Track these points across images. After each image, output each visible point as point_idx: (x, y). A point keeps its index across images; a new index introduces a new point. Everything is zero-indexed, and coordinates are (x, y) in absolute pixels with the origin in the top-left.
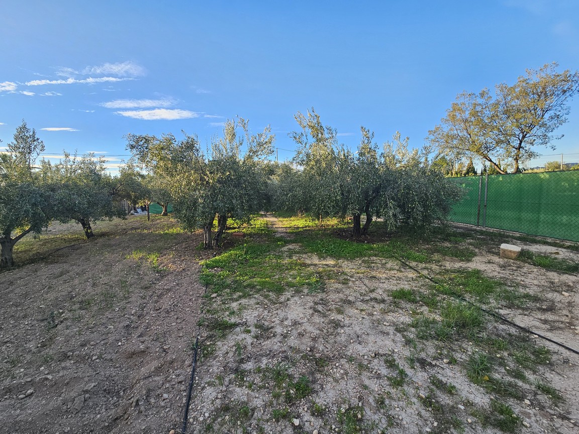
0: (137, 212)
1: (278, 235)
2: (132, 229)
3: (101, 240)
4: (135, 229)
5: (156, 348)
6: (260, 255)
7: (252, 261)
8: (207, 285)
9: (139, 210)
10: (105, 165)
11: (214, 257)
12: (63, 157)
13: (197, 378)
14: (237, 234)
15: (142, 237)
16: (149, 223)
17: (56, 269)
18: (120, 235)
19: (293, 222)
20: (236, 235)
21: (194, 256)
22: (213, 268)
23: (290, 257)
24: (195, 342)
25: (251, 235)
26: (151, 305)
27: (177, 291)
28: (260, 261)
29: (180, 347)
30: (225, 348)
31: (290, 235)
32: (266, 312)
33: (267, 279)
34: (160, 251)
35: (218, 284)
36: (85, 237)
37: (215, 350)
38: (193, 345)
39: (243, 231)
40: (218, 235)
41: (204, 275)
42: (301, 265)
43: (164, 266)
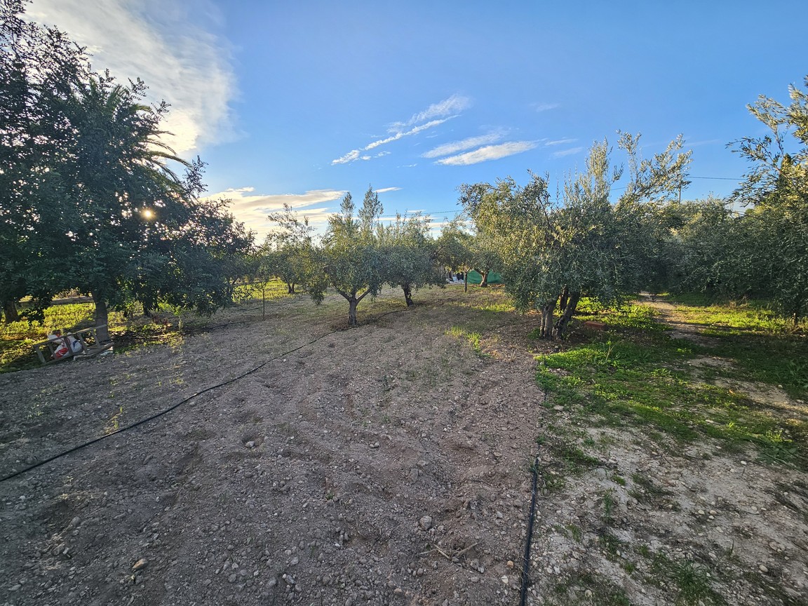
0: (452, 281)
1: (679, 336)
2: (449, 300)
3: (419, 309)
4: (452, 301)
5: (484, 450)
6: (638, 365)
7: (622, 371)
8: (547, 390)
9: (455, 278)
10: (430, 225)
11: (555, 352)
12: (395, 219)
13: (538, 512)
14: (593, 323)
15: (459, 312)
16: (466, 295)
17: (386, 333)
18: (437, 306)
19: (713, 316)
20: (591, 325)
21: (526, 346)
22: (554, 367)
23: (709, 379)
24: (534, 463)
25: (618, 328)
26: (474, 396)
27: (505, 388)
28: (638, 373)
29: (514, 461)
30: (580, 490)
31: (705, 338)
32: (655, 463)
33: (654, 408)
34: (482, 331)
35: (563, 393)
36: (405, 304)
37: (564, 487)
38: (532, 466)
39: (603, 320)
40: (563, 321)
41: (541, 375)
42: (737, 401)
43: (487, 352)
